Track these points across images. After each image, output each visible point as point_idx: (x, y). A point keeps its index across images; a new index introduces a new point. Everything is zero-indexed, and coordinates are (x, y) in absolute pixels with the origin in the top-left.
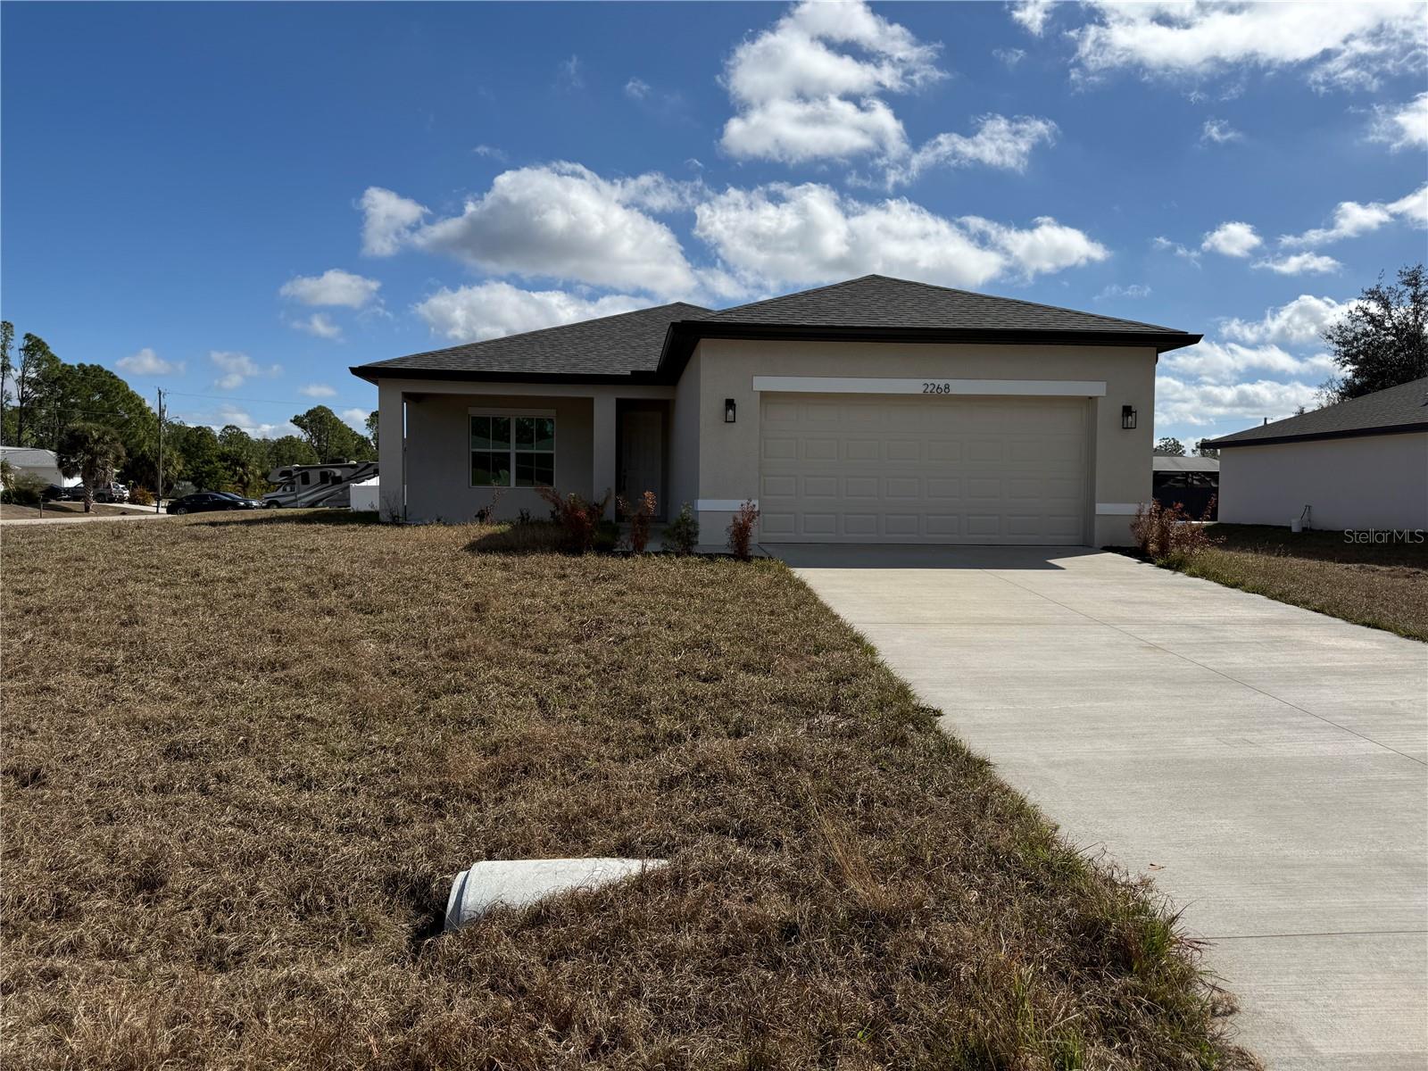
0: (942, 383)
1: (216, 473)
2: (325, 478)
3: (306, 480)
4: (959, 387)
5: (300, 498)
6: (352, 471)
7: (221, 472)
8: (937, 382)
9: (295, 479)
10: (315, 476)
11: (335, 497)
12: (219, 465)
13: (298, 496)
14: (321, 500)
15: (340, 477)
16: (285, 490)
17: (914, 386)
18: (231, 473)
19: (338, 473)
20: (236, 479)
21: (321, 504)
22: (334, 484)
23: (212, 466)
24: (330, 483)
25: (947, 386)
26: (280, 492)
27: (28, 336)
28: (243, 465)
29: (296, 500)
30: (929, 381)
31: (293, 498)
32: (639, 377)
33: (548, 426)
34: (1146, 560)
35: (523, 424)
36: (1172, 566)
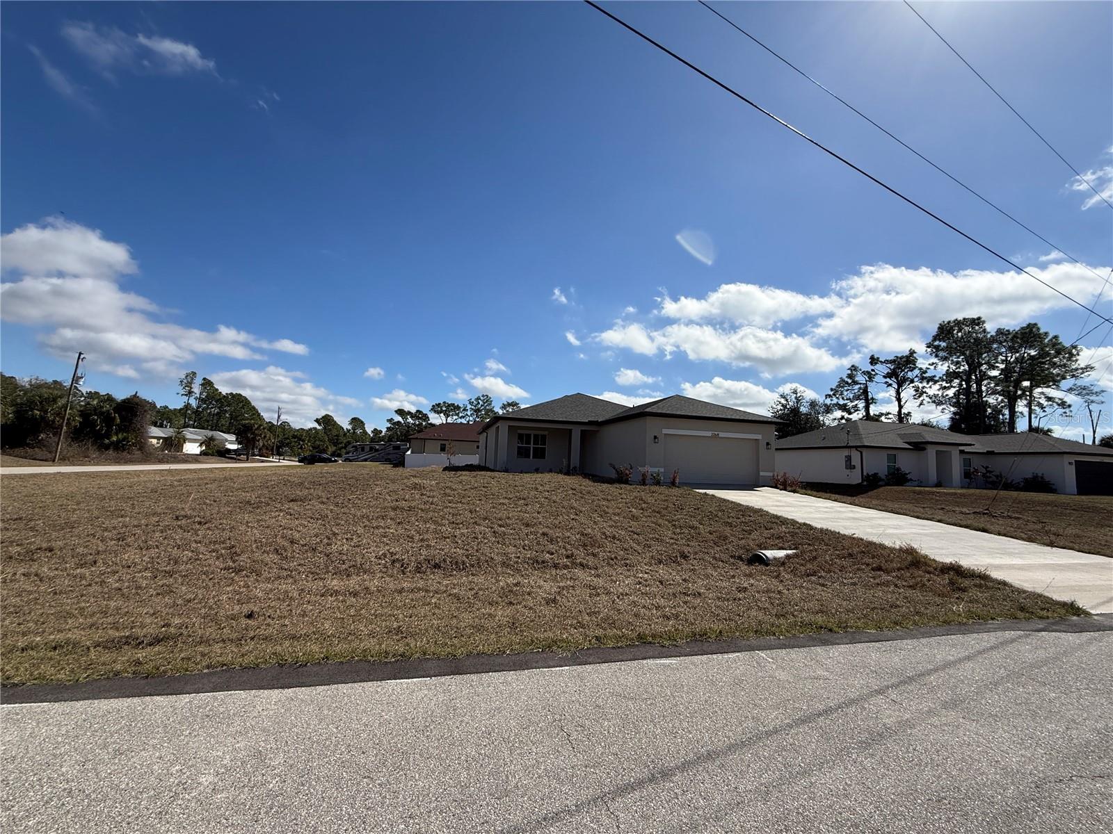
1: (290, 444)
2: (371, 449)
3: (363, 449)
4: (722, 435)
5: (360, 458)
6: (383, 447)
7: (293, 443)
8: (716, 433)
9: (358, 449)
10: (367, 449)
11: (375, 457)
12: (293, 440)
15: (378, 449)
16: (353, 454)
17: (709, 434)
18: (297, 444)
19: (377, 447)
20: (299, 446)
22: (375, 452)
23: (289, 440)
24: (373, 451)
25: (718, 434)
26: (351, 454)
27: (204, 379)
28: (303, 441)
29: (358, 458)
30: (713, 432)
31: (356, 457)
32: (591, 423)
33: (544, 437)
34: (781, 490)
35: (536, 436)
36: (794, 492)
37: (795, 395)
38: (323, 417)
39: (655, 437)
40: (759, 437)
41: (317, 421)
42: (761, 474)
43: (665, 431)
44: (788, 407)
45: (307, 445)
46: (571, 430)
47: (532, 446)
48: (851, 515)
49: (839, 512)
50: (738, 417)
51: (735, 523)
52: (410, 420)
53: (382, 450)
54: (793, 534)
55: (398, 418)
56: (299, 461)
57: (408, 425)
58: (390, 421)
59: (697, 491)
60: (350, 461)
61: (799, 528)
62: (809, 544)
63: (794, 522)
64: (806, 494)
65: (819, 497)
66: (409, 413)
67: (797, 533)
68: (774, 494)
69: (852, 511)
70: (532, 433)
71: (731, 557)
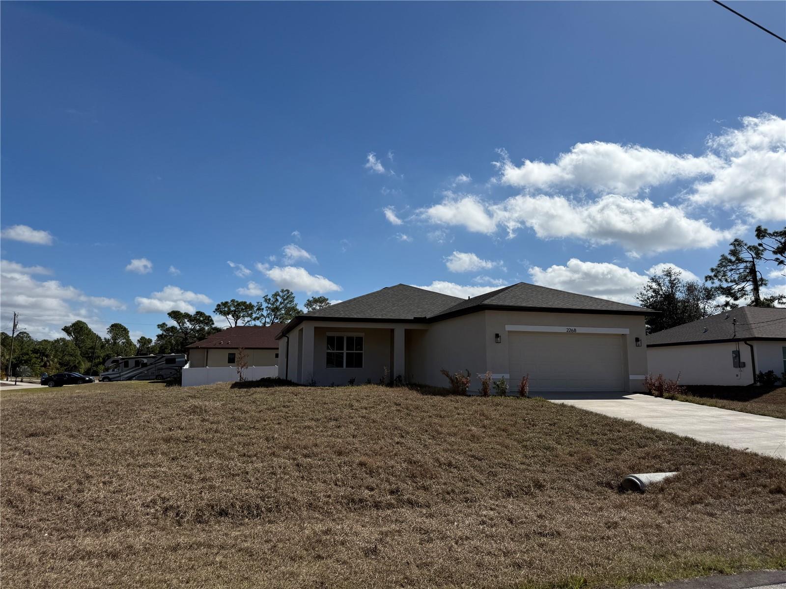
0: (573, 328)
1: (30, 361)
2: (137, 363)
3: (126, 365)
4: (579, 330)
5: (122, 375)
6: (153, 360)
7: (34, 360)
8: (571, 328)
9: (121, 365)
10: (132, 363)
11: (143, 374)
12: (33, 355)
13: (122, 374)
14: (135, 376)
15: (146, 363)
16: (113, 370)
17: (563, 329)
18: (40, 361)
19: (145, 361)
20: (42, 364)
21: (134, 378)
22: (142, 367)
23: (28, 356)
24: (140, 367)
25: (575, 330)
26: (110, 372)
28: (47, 356)
29: (120, 376)
30: (568, 328)
31: (118, 375)
32: (417, 320)
33: (360, 340)
34: (656, 397)
35: (350, 339)
36: (672, 398)
37: (669, 278)
38: (74, 325)
39: (497, 336)
40: (626, 331)
41: (66, 330)
42: (632, 377)
43: (509, 328)
44: (661, 293)
45: (53, 361)
46: (392, 331)
47: (345, 351)
48: (743, 425)
49: (728, 421)
50: (599, 308)
51: (600, 441)
52: (188, 325)
53: (151, 364)
54: (673, 452)
55: (172, 323)
56: (43, 383)
57: (185, 332)
58: (162, 326)
59: (552, 401)
60: (110, 380)
61: (679, 444)
62: (693, 464)
63: (673, 437)
64: (687, 401)
65: (703, 404)
66: (187, 316)
67: (676, 451)
68: (648, 401)
69: (743, 420)
70: (345, 335)
71: (598, 483)
